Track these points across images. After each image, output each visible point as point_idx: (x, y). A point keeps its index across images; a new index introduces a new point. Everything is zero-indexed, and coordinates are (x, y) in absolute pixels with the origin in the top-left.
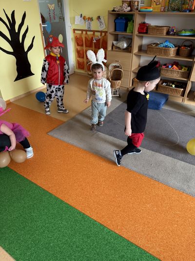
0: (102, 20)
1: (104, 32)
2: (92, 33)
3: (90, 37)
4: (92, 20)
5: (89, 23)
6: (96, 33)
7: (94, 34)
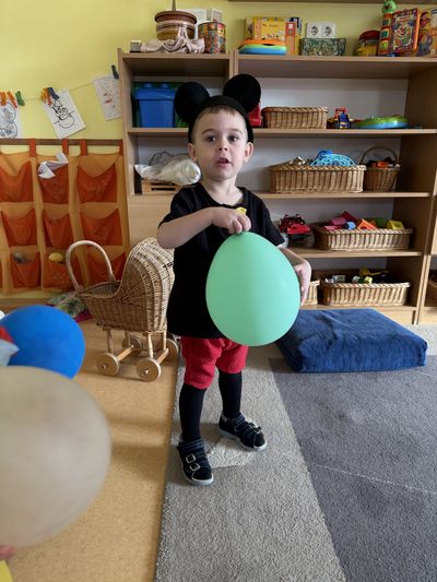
0: (66, 100)
1: (76, 142)
2: (25, 148)
3: (19, 165)
4: (21, 103)
5: (8, 115)
6: (41, 150)
7: (33, 153)
